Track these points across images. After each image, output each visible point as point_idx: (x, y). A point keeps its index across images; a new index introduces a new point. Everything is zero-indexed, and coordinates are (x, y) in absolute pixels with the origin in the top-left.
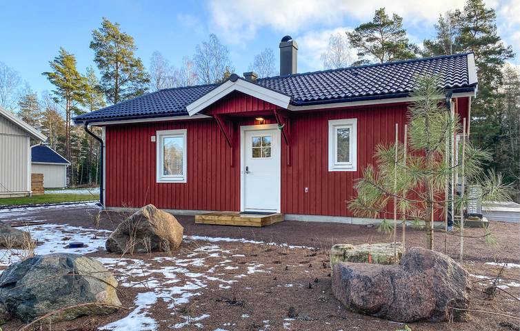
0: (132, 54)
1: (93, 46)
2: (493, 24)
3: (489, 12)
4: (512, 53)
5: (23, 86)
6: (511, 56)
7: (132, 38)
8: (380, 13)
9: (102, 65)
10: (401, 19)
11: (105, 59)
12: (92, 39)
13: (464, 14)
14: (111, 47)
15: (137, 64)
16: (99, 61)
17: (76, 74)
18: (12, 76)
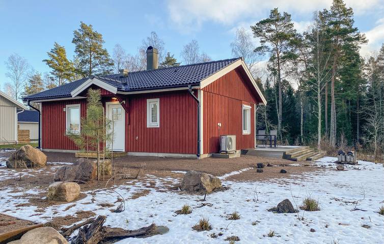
0: (101, 46)
1: (74, 41)
2: (351, 18)
3: (349, 10)
4: (366, 40)
5: (30, 70)
6: (365, 42)
7: (101, 35)
8: (274, 12)
9: (81, 54)
10: (290, 15)
11: (82, 50)
12: (74, 37)
13: (330, 12)
14: (87, 42)
15: (105, 52)
16: (79, 51)
17: (66, 60)
18: (23, 63)
